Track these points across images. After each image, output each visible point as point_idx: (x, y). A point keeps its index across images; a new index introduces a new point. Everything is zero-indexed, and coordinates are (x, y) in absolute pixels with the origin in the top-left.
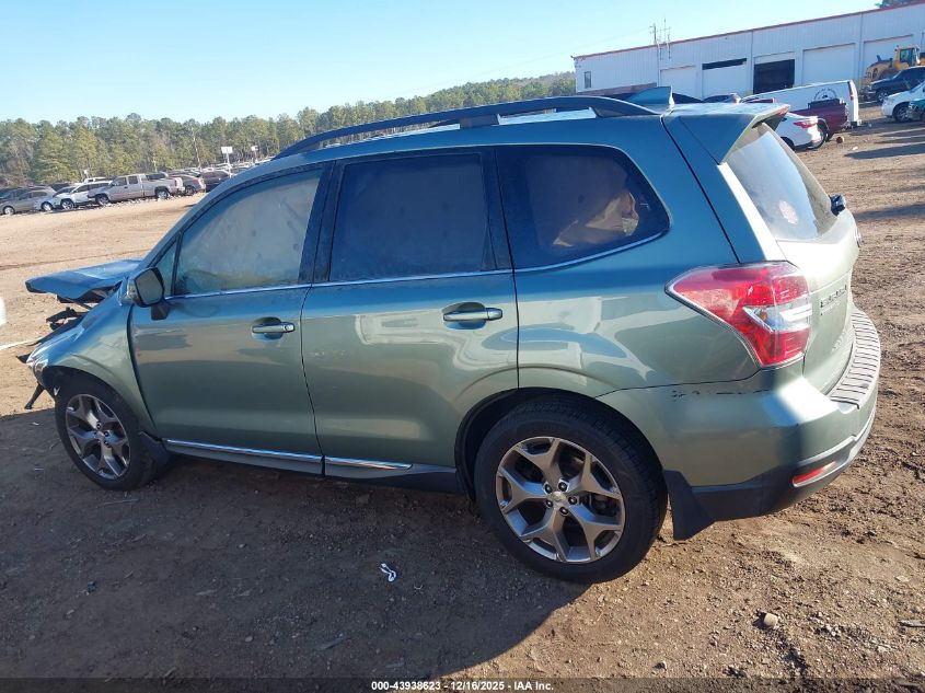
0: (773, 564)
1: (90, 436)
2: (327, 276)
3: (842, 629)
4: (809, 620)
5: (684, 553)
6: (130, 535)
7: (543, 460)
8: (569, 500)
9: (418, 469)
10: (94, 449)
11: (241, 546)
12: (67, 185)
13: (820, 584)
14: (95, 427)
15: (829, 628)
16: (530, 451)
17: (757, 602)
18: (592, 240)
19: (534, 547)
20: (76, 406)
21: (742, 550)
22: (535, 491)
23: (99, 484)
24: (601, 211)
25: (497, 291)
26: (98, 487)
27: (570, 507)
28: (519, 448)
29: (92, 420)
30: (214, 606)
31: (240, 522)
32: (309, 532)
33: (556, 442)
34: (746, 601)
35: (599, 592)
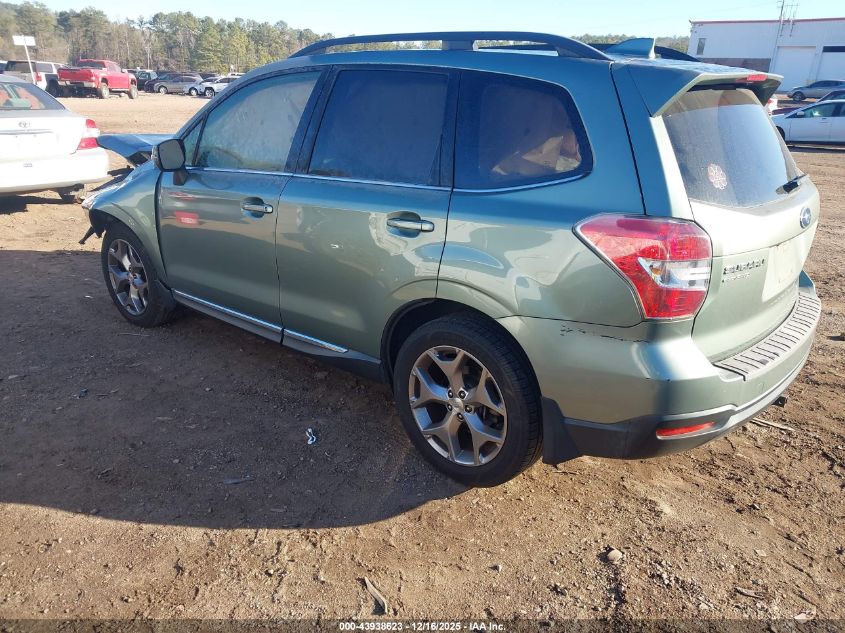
0: (644, 509)
1: (123, 276)
2: (306, 169)
3: (677, 580)
4: (651, 564)
5: (570, 482)
6: (132, 361)
7: (449, 367)
8: (466, 406)
9: (353, 355)
10: (125, 287)
11: (208, 389)
12: (214, 76)
13: (678, 537)
14: (127, 269)
15: (665, 576)
16: (440, 358)
17: (612, 538)
18: (524, 172)
19: (432, 442)
20: (116, 248)
21: (623, 492)
22: (440, 394)
23: (126, 317)
24: (538, 145)
25: (433, 205)
26: (125, 320)
27: (466, 414)
28: (432, 353)
29: (127, 263)
30: (164, 430)
31: (216, 371)
32: (265, 391)
33: (461, 353)
34: (603, 535)
35: (477, 496)
